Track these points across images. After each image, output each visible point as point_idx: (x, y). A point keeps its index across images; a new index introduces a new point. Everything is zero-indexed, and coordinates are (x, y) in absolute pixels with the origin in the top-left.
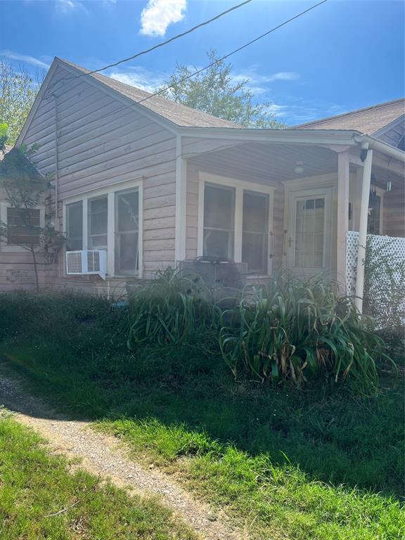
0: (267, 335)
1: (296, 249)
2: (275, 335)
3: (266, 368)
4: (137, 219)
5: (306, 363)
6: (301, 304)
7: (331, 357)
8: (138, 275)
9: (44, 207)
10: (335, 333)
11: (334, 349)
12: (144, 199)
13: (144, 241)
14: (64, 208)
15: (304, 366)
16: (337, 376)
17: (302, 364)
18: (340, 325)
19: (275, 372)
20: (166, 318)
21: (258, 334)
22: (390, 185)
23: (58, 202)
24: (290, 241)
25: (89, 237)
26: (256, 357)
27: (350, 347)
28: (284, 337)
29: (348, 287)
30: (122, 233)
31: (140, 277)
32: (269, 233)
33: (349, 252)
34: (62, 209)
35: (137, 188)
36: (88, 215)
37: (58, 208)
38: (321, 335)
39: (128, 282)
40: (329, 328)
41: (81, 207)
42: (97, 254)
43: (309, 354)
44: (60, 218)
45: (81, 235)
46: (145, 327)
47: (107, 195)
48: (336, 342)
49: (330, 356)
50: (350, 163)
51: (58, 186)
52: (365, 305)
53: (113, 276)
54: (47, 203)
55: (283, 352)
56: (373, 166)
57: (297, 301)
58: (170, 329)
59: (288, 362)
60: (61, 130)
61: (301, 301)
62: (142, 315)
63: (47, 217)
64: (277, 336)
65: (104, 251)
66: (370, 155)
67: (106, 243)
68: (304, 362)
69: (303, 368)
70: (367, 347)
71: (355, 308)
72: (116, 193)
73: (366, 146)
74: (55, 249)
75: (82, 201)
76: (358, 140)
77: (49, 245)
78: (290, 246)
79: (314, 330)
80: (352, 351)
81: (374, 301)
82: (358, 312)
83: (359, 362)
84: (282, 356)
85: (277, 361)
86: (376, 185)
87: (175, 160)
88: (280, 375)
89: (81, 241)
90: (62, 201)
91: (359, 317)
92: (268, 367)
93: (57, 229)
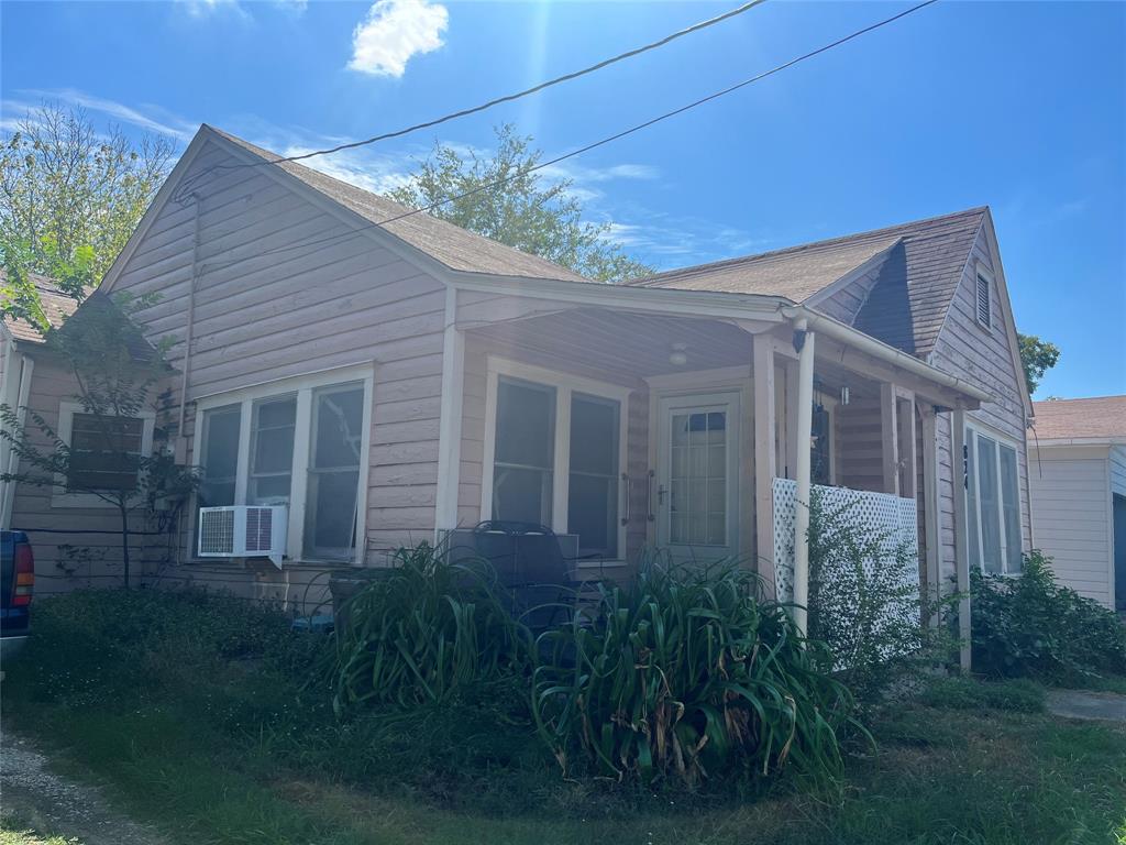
0: (628, 682)
1: (673, 509)
2: (644, 683)
3: (627, 750)
4: (358, 445)
5: (706, 738)
6: (695, 618)
7: (753, 725)
8: (353, 559)
9: (153, 415)
10: (760, 675)
11: (759, 707)
12: (375, 405)
13: (370, 487)
14: (200, 417)
15: (702, 743)
16: (766, 764)
17: (698, 742)
18: (768, 660)
19: (645, 758)
20: (417, 650)
21: (610, 681)
22: (846, 393)
23: (187, 404)
24: (660, 493)
25: (250, 478)
26: (607, 728)
27: (787, 703)
28: (661, 685)
29: (778, 585)
30: (322, 470)
31: (359, 562)
32: (620, 477)
33: (778, 518)
34: (194, 420)
35: (362, 382)
36: (252, 434)
37: (186, 415)
38: (732, 680)
39: (335, 574)
40: (747, 668)
41: (238, 416)
42: (267, 515)
43: (710, 718)
44: (189, 436)
45: (233, 472)
46: (370, 670)
47: (297, 392)
48: (762, 694)
49: (750, 723)
50: (775, 353)
51: (189, 371)
52: (811, 622)
53: (299, 560)
54: (161, 406)
55: (661, 715)
56: (817, 360)
57: (684, 612)
58: (424, 673)
59: (669, 736)
60: (207, 262)
61: (694, 613)
62: (365, 643)
63: (160, 434)
64: (649, 683)
65: (283, 507)
66: (810, 340)
67: (287, 492)
68: (702, 736)
69: (699, 748)
70: (819, 706)
71: (793, 626)
72: (315, 390)
73: (802, 325)
74: (172, 502)
75: (240, 404)
76: (788, 313)
77: (159, 493)
78: (661, 503)
79: (719, 668)
80: (792, 713)
81: (829, 614)
82: (799, 635)
83: (807, 735)
84: (659, 725)
85: (649, 735)
86: (822, 392)
87: (443, 332)
88: (654, 763)
89: (232, 487)
90: (194, 403)
91: (803, 644)
92: (631, 748)
93: (179, 460)
